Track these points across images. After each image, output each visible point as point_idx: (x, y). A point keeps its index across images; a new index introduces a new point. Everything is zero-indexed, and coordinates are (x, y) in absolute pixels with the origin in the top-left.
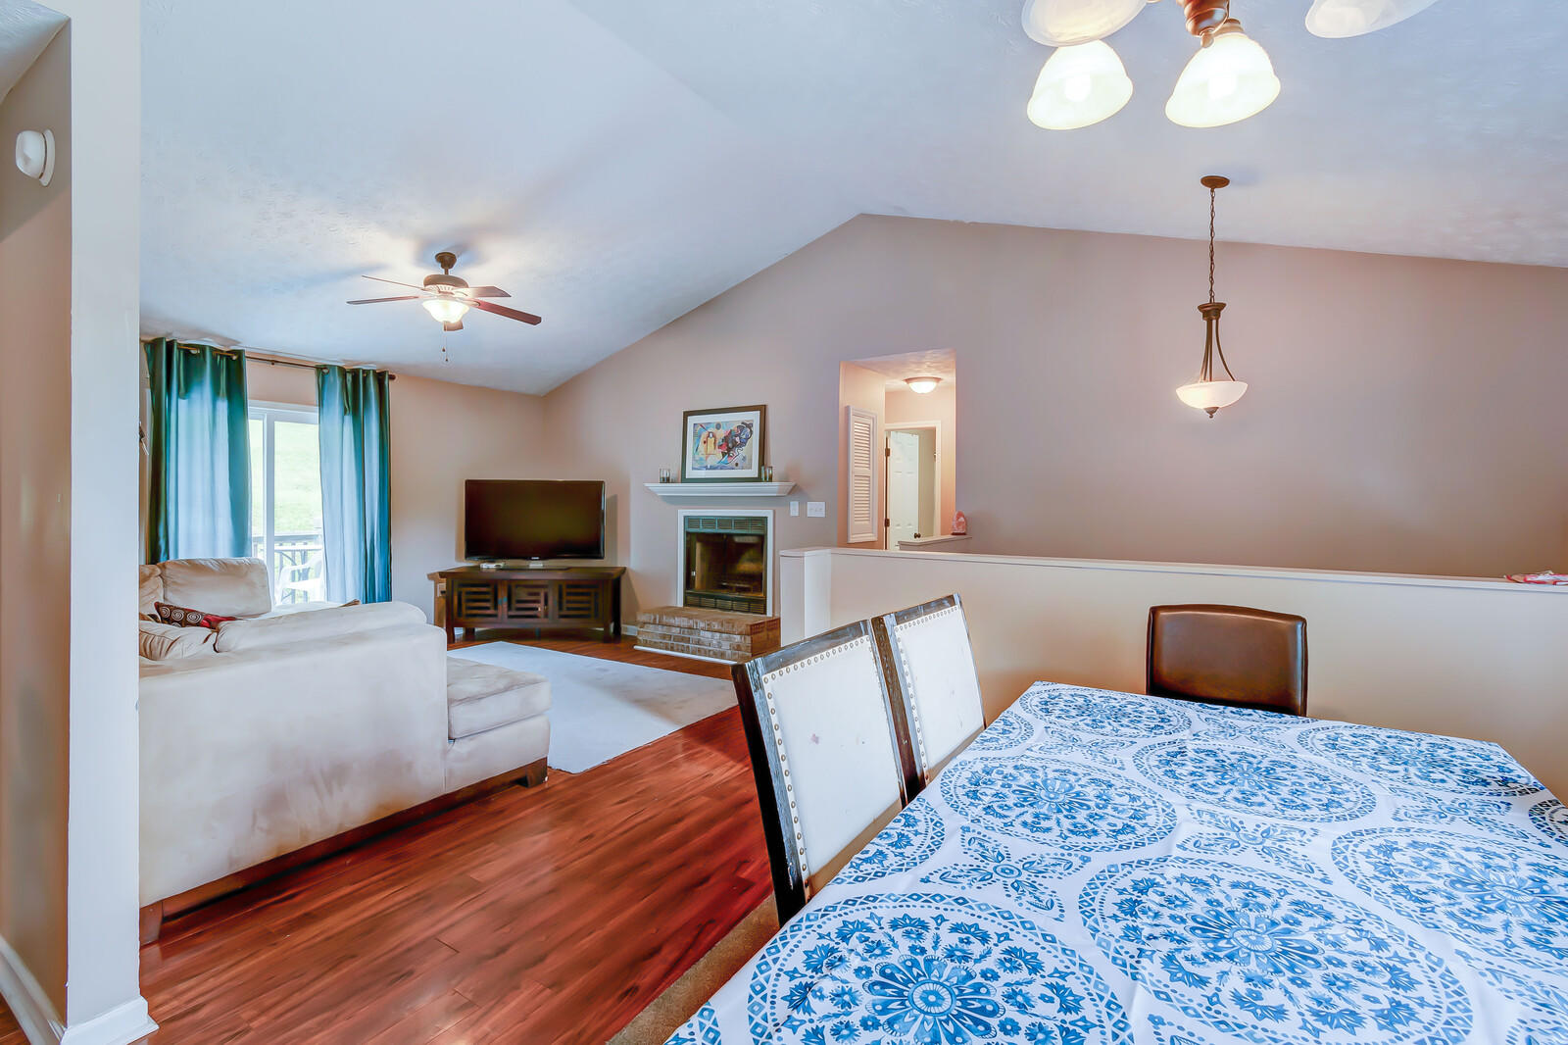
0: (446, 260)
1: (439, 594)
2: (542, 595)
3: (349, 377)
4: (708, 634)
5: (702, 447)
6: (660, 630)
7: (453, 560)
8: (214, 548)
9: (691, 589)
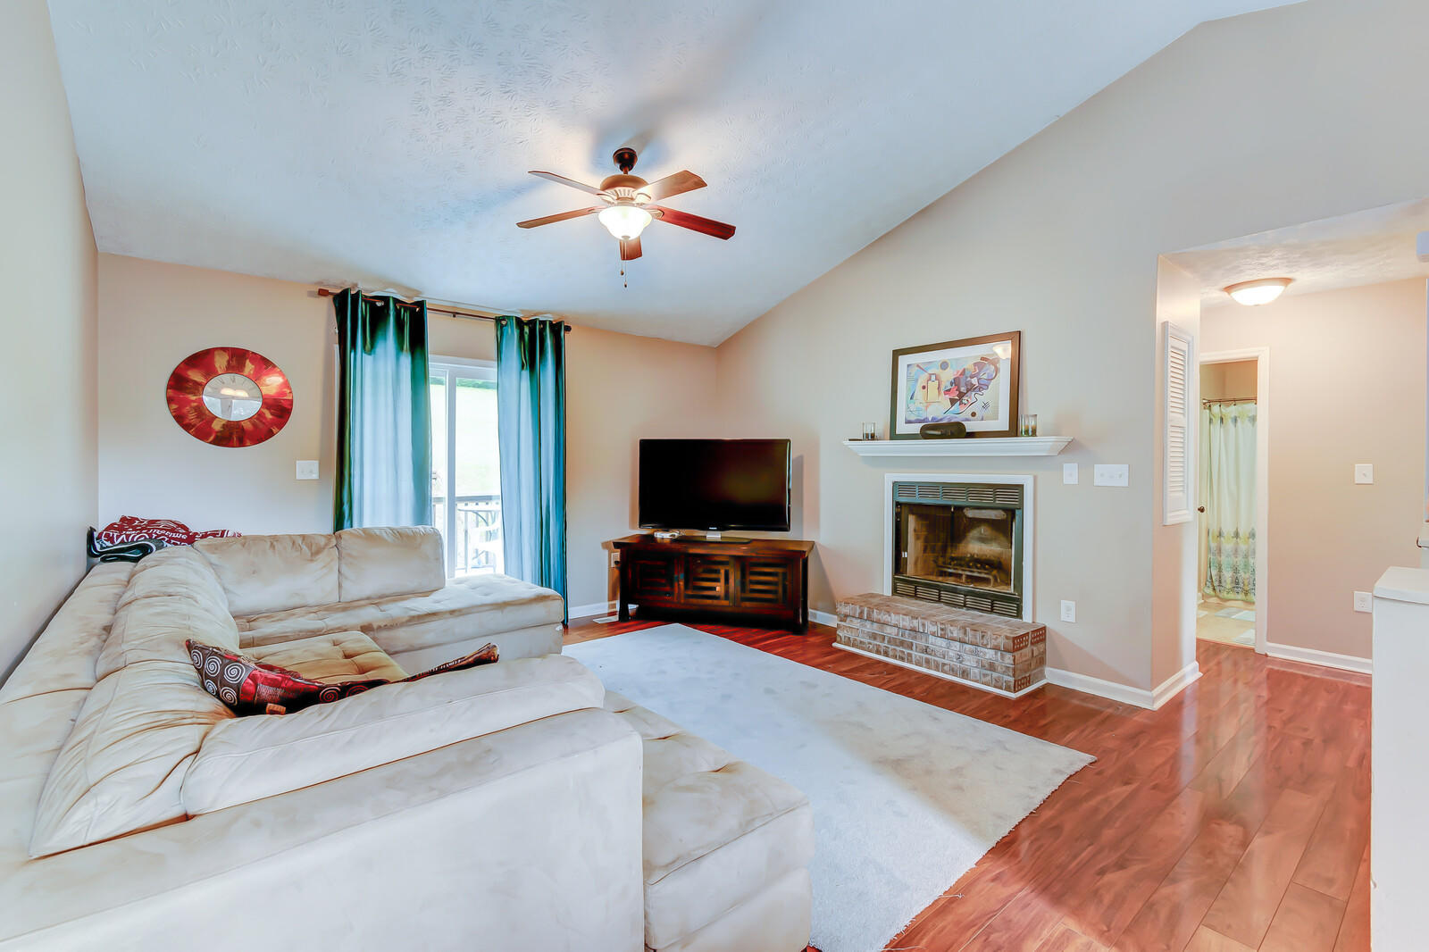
0: (626, 159)
1: (613, 565)
2: (722, 572)
3: (527, 329)
4: (942, 642)
5: (919, 394)
6: (869, 627)
7: (628, 529)
8: (397, 516)
9: (901, 573)
